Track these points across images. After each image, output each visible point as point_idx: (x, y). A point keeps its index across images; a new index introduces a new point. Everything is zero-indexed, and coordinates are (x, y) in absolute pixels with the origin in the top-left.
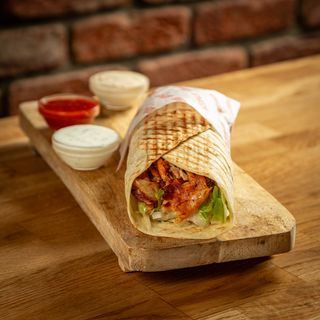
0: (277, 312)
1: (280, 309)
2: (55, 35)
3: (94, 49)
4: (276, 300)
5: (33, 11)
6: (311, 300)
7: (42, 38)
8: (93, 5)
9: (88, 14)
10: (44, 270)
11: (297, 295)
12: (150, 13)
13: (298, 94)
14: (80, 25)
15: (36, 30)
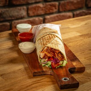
0: (81, 80)
1: (81, 79)
2: (23, 9)
3: (34, 13)
4: (81, 77)
5: (18, 3)
6: (89, 77)
7: (20, 10)
8: (33, 2)
9: (32, 4)
10: (21, 69)
11: (86, 76)
12: (48, 4)
14: (30, 7)
15: (19, 8)
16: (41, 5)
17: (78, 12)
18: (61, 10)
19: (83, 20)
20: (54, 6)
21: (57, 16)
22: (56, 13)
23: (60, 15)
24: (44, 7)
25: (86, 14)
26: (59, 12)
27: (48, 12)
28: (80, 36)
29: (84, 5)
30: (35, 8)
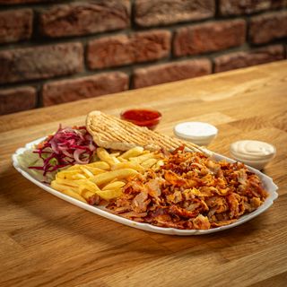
2: (75, 48)
3: (103, 60)
5: (59, 33)
7: (66, 51)
8: (102, 29)
9: (98, 34)
10: (66, 217)
12: (141, 34)
13: (248, 91)
14: (92, 43)
15: (62, 46)
16: (123, 38)
17: (226, 58)
18: (178, 52)
19: (240, 80)
20: (160, 41)
21: (168, 70)
22: (164, 59)
23: (175, 67)
24: (132, 45)
25: (249, 64)
26: (173, 57)
27: (143, 58)
28: (233, 124)
29: (243, 38)
30: (106, 47)
